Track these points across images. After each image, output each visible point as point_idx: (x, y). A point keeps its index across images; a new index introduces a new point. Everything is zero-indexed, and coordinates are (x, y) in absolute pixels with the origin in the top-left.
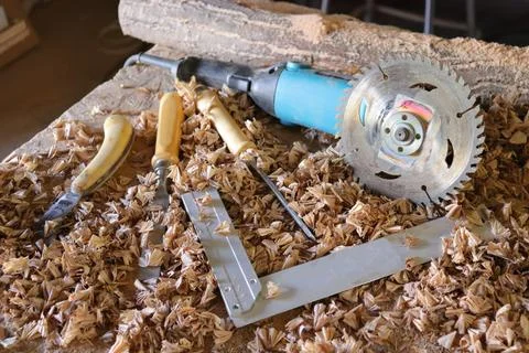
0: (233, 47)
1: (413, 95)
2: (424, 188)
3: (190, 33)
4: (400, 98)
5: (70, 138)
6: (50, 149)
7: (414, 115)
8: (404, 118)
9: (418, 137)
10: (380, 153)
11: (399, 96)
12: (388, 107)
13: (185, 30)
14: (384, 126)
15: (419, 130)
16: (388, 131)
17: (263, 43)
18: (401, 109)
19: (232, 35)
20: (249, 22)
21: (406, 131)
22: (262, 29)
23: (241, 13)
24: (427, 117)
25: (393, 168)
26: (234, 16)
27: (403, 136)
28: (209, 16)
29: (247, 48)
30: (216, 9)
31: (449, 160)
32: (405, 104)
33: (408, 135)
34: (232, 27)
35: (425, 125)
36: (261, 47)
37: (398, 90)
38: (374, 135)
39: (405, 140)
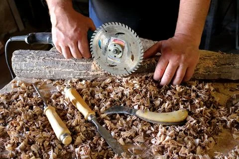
0: (72, 74)
1: (117, 37)
2: (125, 68)
3: (50, 72)
4: (112, 39)
5: (18, 87)
6: (11, 91)
7: (118, 44)
8: (115, 45)
9: (121, 52)
10: (108, 58)
11: (112, 38)
12: (109, 42)
13: (47, 71)
14: (108, 49)
15: (121, 49)
16: (110, 50)
17: (85, 71)
18: (113, 42)
19: (70, 70)
20: (76, 63)
21: (116, 50)
22: (83, 65)
23: (71, 60)
24: (123, 44)
25: (114, 63)
26: (68, 62)
27: (115, 52)
28: (57, 63)
29: (78, 74)
30: (59, 60)
31: (133, 59)
32: (114, 40)
33: (117, 52)
34: (69, 67)
35: (123, 47)
36: (85, 73)
37: (111, 35)
38: (105, 52)
39: (116, 53)
